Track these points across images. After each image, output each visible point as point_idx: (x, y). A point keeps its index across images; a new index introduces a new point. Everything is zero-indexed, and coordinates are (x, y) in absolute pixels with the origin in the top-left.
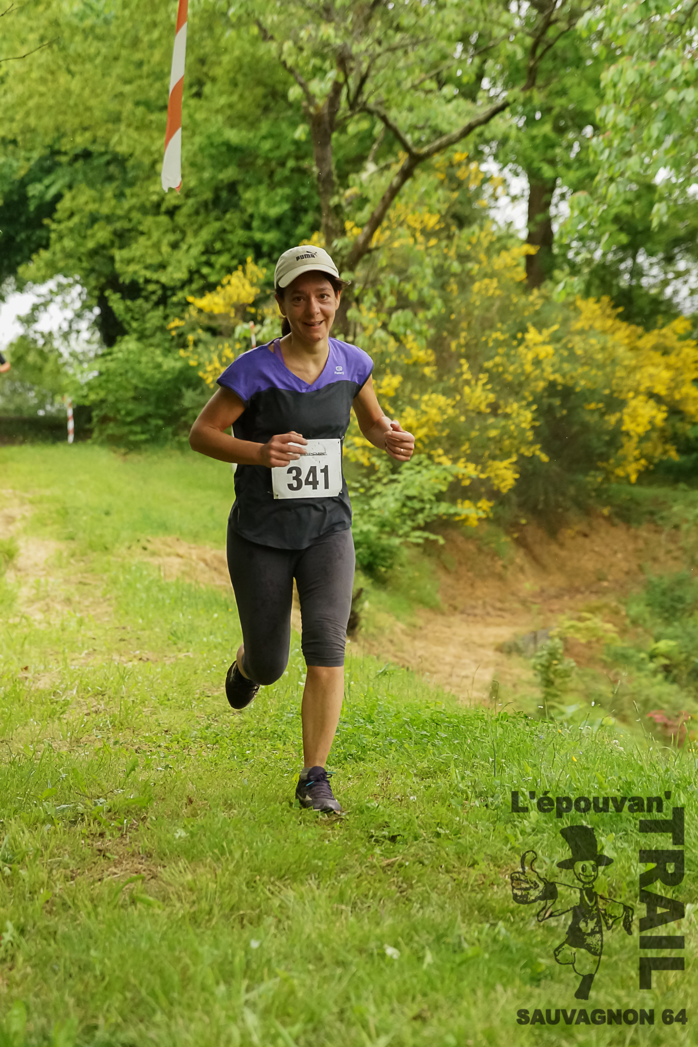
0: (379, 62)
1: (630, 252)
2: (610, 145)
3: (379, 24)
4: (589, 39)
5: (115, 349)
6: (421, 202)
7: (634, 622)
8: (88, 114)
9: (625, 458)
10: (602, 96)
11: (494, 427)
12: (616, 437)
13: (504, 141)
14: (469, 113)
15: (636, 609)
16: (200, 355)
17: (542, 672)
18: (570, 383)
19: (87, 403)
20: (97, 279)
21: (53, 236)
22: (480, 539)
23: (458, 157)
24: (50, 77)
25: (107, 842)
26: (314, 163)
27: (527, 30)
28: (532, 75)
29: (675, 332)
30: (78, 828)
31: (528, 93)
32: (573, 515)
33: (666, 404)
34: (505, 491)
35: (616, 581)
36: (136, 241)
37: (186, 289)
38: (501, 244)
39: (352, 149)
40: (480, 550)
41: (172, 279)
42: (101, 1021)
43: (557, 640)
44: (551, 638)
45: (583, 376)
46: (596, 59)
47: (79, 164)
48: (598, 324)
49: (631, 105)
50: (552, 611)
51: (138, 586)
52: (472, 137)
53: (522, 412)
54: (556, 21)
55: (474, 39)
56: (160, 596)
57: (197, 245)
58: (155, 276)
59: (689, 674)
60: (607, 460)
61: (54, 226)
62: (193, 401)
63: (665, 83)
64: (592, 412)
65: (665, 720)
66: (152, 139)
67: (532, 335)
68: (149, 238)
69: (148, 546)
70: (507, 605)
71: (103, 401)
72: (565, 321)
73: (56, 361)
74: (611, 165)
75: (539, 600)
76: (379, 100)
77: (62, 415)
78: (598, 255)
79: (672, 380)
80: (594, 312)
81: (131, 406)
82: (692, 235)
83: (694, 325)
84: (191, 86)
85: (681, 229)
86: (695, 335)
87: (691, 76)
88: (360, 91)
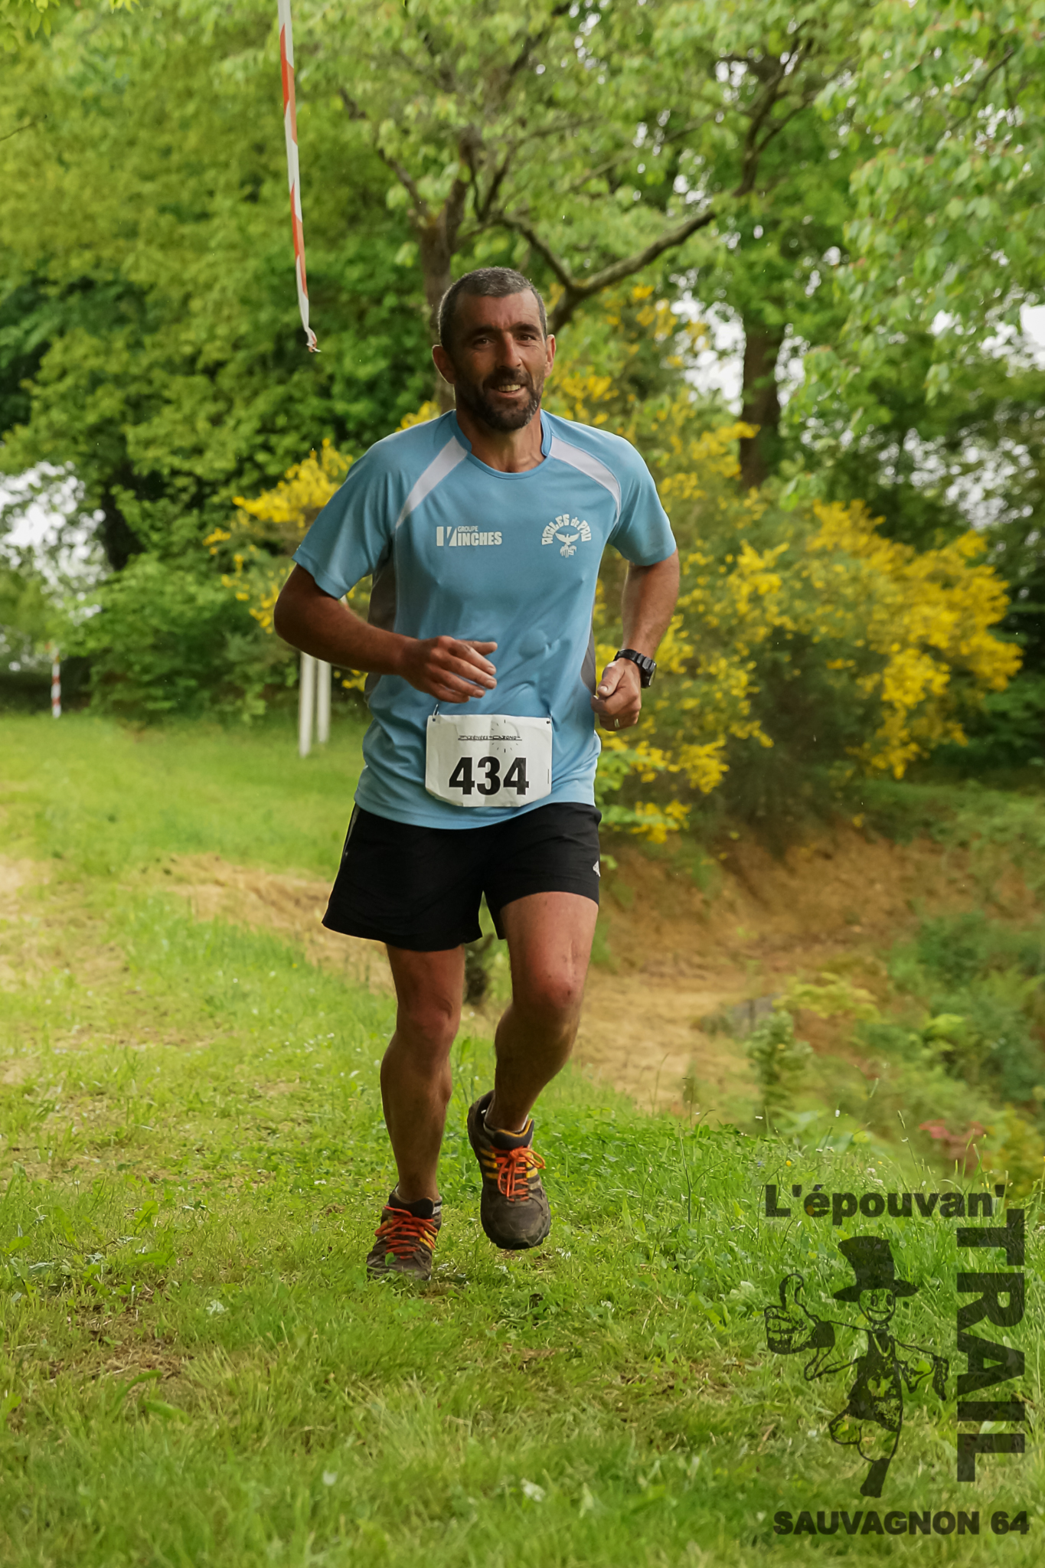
0: (522, 152)
1: (894, 435)
2: (864, 278)
3: (522, 96)
4: (833, 120)
5: (126, 573)
6: (584, 360)
7: (901, 988)
8: (89, 225)
9: (886, 742)
10: (853, 205)
11: (690, 694)
12: (873, 710)
13: (707, 270)
14: (655, 228)
15: (903, 968)
16: (252, 583)
17: (761, 1062)
18: (806, 630)
19: (83, 653)
20: (100, 468)
21: (36, 405)
22: (670, 860)
23: (638, 293)
24: (32, 170)
25: (106, 1320)
26: (424, 300)
27: (742, 106)
28: (750, 171)
29: (961, 555)
30: (63, 1298)
31: (743, 200)
32: (809, 826)
33: (948, 662)
34: (707, 790)
35: (873, 926)
36: (159, 412)
37: (233, 486)
38: (703, 421)
40: (669, 877)
41: (213, 470)
43: (784, 1014)
44: (775, 1010)
45: (825, 619)
46: (845, 150)
47: (74, 300)
48: (846, 542)
49: (896, 220)
50: (777, 970)
51: (157, 928)
52: (659, 264)
53: (733, 671)
54: (785, 93)
55: (663, 119)
56: (189, 943)
57: (250, 418)
58: (186, 466)
59: (983, 1066)
60: (860, 744)
61: (36, 391)
62: (243, 653)
63: (946, 189)
64: (838, 672)
65: (946, 1135)
66: (184, 262)
67: (748, 559)
68: (179, 408)
69: (173, 868)
70: (709, 960)
71: (107, 651)
72: (798, 537)
73: (38, 590)
74: (866, 308)
75: (758, 953)
76: (523, 207)
77: (46, 671)
78: (847, 438)
79: (957, 625)
80: (840, 523)
81: (148, 659)
82: (987, 409)
83: (991, 544)
84: (242, 184)
85: (971, 401)
86: (991, 558)
87: (984, 178)
88: (493, 194)
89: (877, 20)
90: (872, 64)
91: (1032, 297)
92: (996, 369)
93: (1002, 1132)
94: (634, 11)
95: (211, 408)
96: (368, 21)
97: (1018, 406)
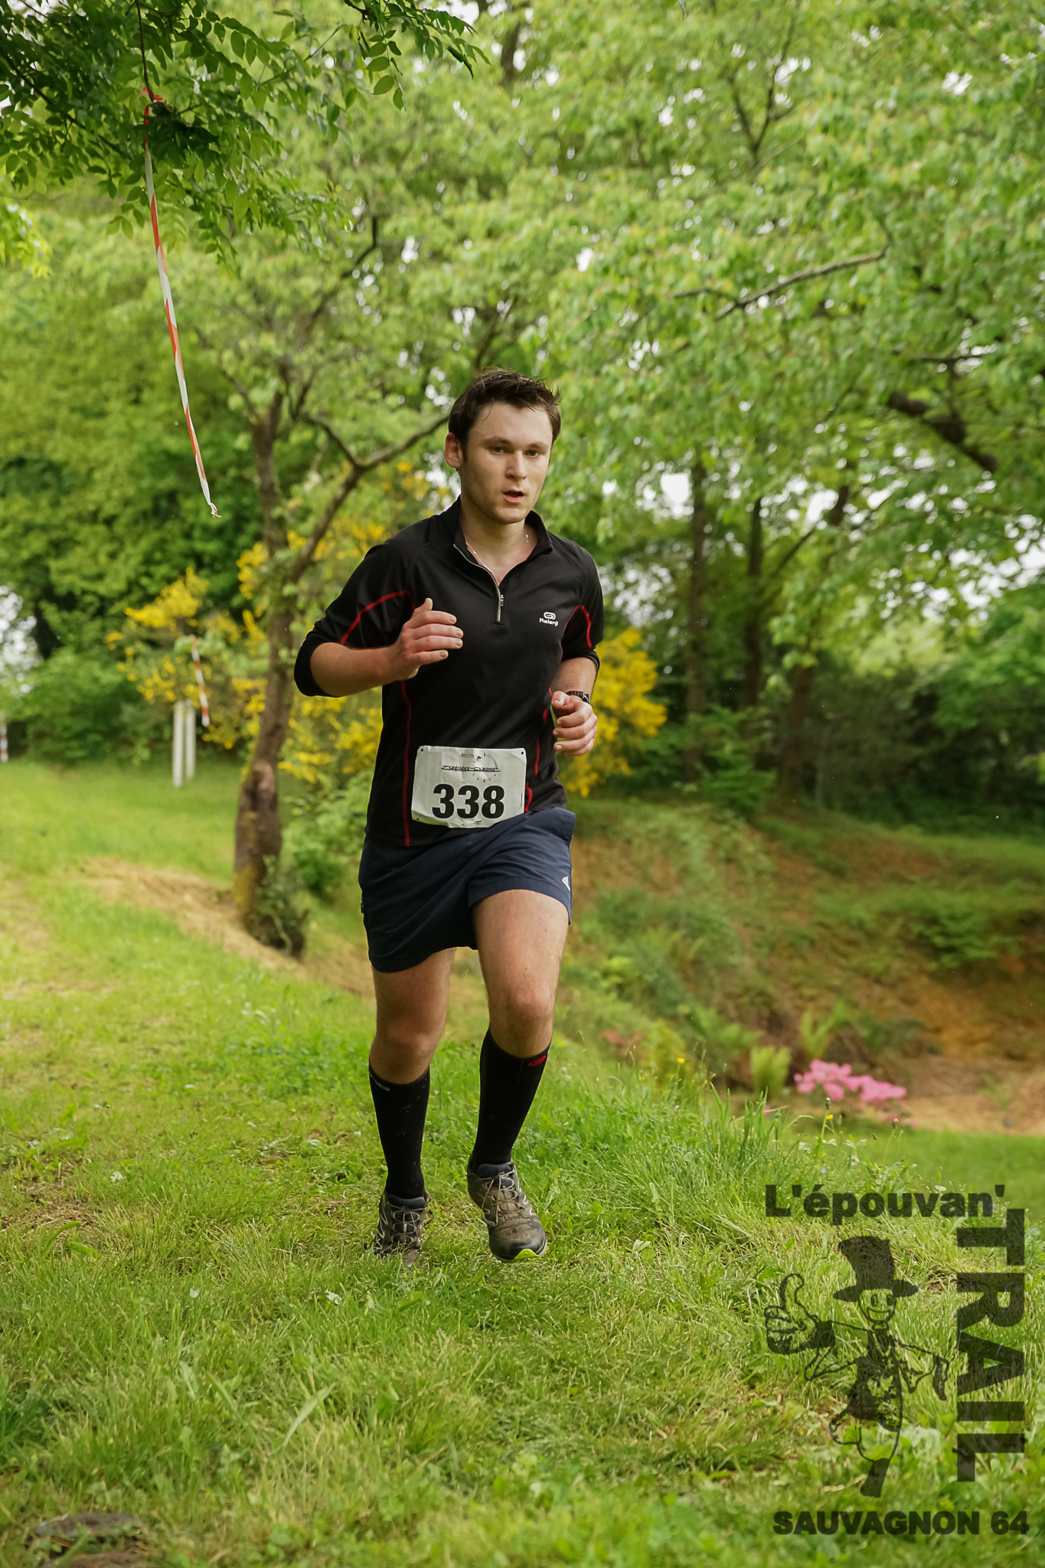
0: (321, 372)
3: (321, 333)
4: (533, 350)
5: (52, 662)
6: (366, 514)
8: (21, 421)
9: (576, 773)
14: (414, 424)
16: (139, 669)
19: (21, 718)
20: (33, 589)
23: (402, 467)
25: (41, 1187)
26: (256, 473)
27: (472, 341)
29: (624, 644)
33: (617, 717)
36: (72, 551)
37: (125, 601)
39: (295, 458)
41: (110, 590)
42: (33, 1379)
47: (12, 472)
51: (76, 909)
52: (417, 448)
54: (500, 332)
55: (418, 347)
56: (98, 920)
57: (135, 555)
58: (92, 587)
59: (643, 992)
62: (133, 716)
63: (609, 399)
65: (618, 1040)
66: (89, 446)
68: (86, 547)
69: (87, 867)
71: (38, 716)
76: (322, 410)
79: (624, 693)
81: (68, 721)
82: (641, 545)
83: (644, 637)
84: (129, 391)
85: (630, 540)
86: (646, 646)
87: (635, 392)
88: (302, 400)
89: (561, 285)
90: (558, 315)
91: (670, 467)
92: (647, 517)
93: (656, 1037)
94: (396, 277)
95: (109, 547)
96: (213, 282)
97: (661, 543)
